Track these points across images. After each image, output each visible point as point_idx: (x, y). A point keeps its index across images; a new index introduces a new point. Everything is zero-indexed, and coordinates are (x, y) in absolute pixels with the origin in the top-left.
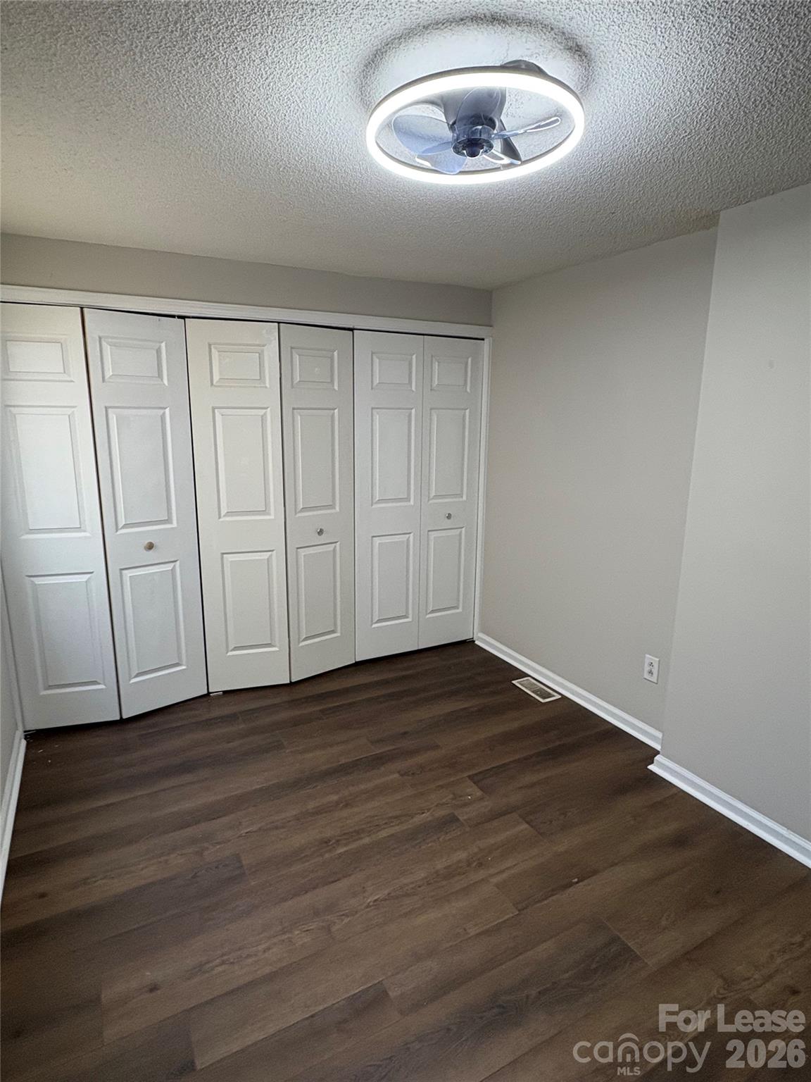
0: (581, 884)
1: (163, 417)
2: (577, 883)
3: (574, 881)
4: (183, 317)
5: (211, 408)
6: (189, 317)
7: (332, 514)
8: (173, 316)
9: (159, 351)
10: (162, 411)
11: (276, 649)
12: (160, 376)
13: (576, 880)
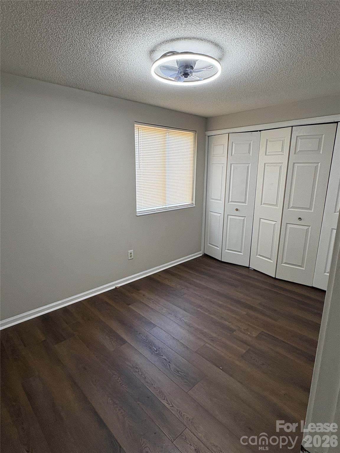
0: (221, 370)
1: (248, 167)
2: (221, 369)
3: (221, 367)
4: (260, 131)
5: (264, 164)
6: (262, 130)
7: (310, 212)
8: (257, 131)
9: (250, 145)
10: (248, 165)
11: (272, 261)
12: (249, 153)
13: (221, 368)
